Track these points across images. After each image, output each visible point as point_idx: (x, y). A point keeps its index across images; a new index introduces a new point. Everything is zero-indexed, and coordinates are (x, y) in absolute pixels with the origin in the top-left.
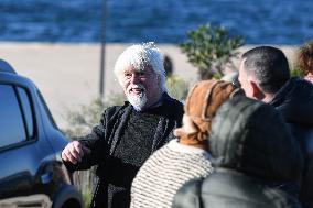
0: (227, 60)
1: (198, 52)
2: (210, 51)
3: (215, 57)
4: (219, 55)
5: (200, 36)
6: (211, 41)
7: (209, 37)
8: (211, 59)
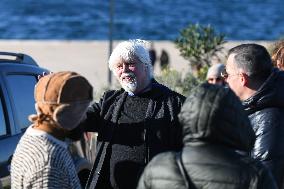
0: (213, 54)
1: (189, 48)
2: (198, 46)
3: (203, 51)
4: (206, 50)
5: (191, 34)
6: (199, 38)
7: (198, 35)
8: (200, 53)
